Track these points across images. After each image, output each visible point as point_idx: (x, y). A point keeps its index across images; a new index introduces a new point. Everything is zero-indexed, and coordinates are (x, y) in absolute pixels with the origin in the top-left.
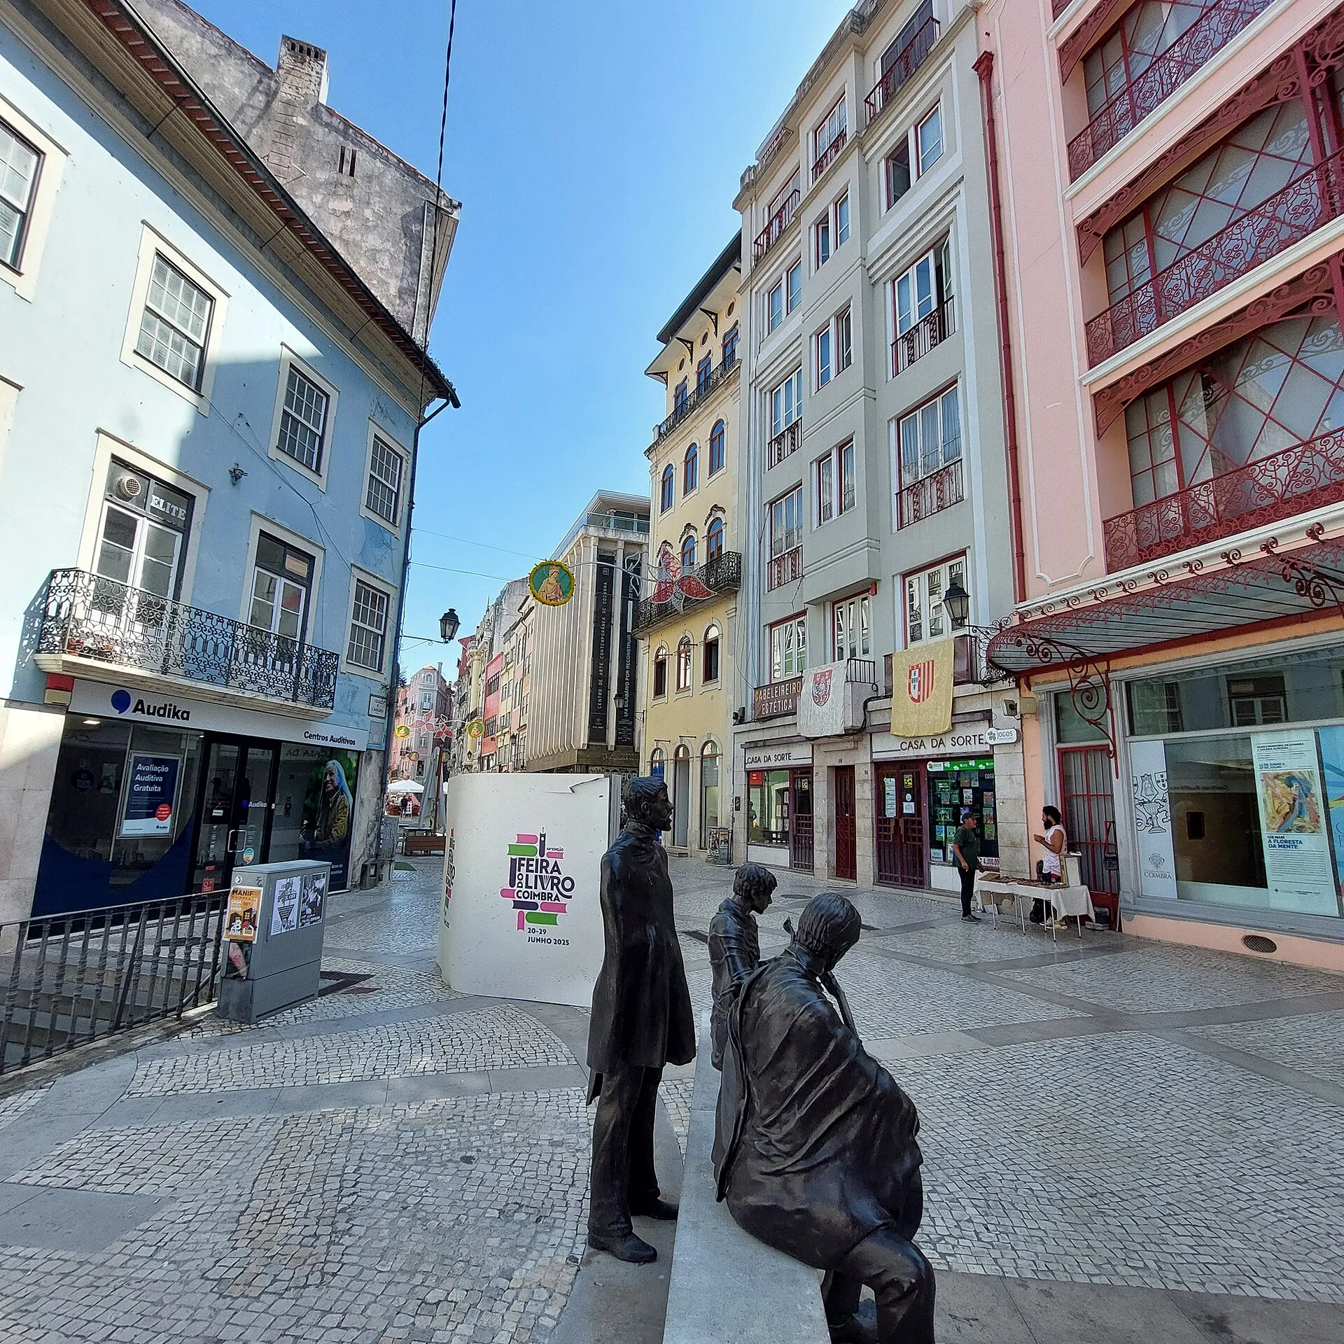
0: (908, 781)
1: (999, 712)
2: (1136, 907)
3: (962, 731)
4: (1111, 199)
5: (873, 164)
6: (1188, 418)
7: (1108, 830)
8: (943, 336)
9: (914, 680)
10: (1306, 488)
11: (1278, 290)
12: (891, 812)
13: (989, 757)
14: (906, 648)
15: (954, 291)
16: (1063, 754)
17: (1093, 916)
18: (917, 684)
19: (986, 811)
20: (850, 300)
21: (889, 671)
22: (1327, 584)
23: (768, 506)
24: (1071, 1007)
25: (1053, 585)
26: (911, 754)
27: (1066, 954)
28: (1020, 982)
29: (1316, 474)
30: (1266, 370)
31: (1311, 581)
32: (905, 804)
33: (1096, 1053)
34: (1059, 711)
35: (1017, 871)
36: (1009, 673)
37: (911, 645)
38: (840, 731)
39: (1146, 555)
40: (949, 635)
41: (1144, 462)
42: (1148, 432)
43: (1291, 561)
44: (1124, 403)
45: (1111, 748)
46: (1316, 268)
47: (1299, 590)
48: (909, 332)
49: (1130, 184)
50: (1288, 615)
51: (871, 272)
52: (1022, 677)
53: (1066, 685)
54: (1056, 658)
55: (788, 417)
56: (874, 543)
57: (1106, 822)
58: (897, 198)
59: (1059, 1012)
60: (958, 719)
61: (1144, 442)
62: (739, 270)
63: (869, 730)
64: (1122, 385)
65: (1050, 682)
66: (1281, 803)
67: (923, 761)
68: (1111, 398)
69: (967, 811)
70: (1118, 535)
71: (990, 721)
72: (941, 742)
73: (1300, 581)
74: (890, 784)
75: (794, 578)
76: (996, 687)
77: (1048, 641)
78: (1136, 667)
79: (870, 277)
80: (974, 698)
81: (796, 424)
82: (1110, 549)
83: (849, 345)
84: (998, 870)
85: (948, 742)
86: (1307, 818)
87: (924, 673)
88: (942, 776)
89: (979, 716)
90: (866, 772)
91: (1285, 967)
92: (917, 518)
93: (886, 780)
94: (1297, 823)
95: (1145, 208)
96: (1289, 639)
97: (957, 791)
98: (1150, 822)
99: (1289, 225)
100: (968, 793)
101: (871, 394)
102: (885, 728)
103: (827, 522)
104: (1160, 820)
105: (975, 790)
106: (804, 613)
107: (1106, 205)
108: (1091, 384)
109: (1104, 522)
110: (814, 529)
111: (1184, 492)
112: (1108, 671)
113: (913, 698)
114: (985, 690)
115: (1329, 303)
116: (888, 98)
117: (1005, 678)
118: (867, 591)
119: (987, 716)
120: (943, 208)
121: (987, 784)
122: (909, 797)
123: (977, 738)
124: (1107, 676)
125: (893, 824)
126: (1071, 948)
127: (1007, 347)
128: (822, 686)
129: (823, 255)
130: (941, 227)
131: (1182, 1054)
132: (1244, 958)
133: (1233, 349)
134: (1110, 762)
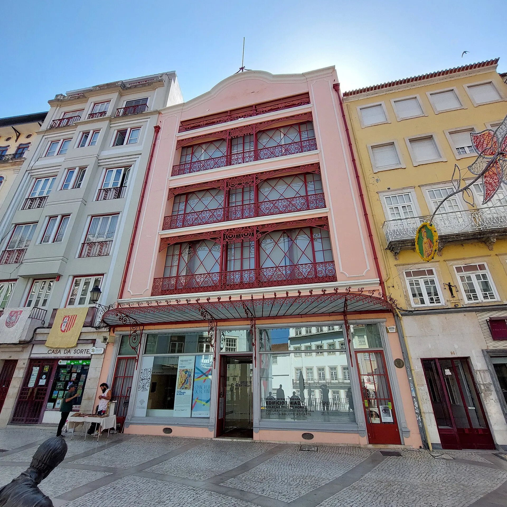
0: (46, 369)
1: (99, 341)
2: (131, 422)
3: (80, 347)
4: (180, 187)
5: (112, 130)
6: (183, 255)
7: (128, 391)
8: (118, 197)
9: (65, 322)
10: (206, 285)
11: (211, 232)
12: (31, 384)
13: (89, 359)
14: (65, 307)
15: (127, 185)
16: (119, 360)
17: (115, 428)
18: (66, 324)
19: (81, 384)
20: (87, 166)
21: (53, 316)
22: (207, 314)
23: (14, 225)
24: (105, 471)
25: (133, 295)
26: (52, 356)
27: (102, 447)
28: (83, 465)
29: (209, 282)
30: (203, 250)
31: (204, 312)
32: (41, 380)
33: (115, 490)
34: (122, 342)
35: (87, 411)
36: (108, 325)
37: (68, 307)
38: (17, 341)
39: (164, 293)
40: (87, 305)
41: (169, 264)
42: (173, 255)
43: (201, 306)
44: (169, 244)
45: (137, 358)
46: (219, 231)
47: (201, 314)
48: (107, 189)
49: (186, 186)
50: (196, 320)
51: (100, 161)
52: (112, 328)
53: (128, 333)
54: (128, 322)
55: (41, 193)
56: (65, 259)
57: (128, 387)
58: (117, 145)
59: (100, 475)
60: (81, 342)
61: (171, 257)
62: (41, 125)
63: (34, 342)
64: (170, 239)
65: (122, 331)
66: (183, 380)
67: (57, 360)
68: (165, 241)
69: (72, 383)
70: (157, 284)
71: (94, 344)
72: (69, 352)
73: (202, 312)
74: (36, 370)
75: (16, 262)
76: (101, 330)
77: (127, 316)
78: (152, 330)
79: (98, 163)
80: (90, 333)
81: (45, 197)
82: (154, 287)
83: (81, 180)
84: (78, 411)
85: (72, 351)
86: (188, 384)
87: (72, 319)
88: (64, 367)
89: (90, 341)
90: (24, 364)
91: (174, 438)
92: (88, 256)
93: (34, 368)
94: (185, 386)
95: (187, 194)
96: (195, 327)
97: (69, 374)
98: (143, 387)
99: (216, 218)
100: (74, 375)
101: (84, 202)
102: (43, 342)
103: (45, 243)
104: (147, 386)
105: (78, 374)
106: (15, 280)
107: (178, 188)
108: (161, 235)
109: (154, 279)
110: (37, 244)
111: (178, 277)
112: (143, 330)
113: (61, 330)
114: (96, 331)
115: (220, 241)
116: (125, 114)
117: (106, 327)
118: (55, 278)
119: (93, 342)
120: (132, 158)
121: (85, 370)
122: (44, 377)
123: (86, 351)
124: (142, 331)
125: (30, 391)
126: (104, 444)
127: (139, 211)
128: (14, 318)
129: (82, 144)
130: (129, 163)
131: (145, 481)
132: (163, 437)
133: (198, 242)
134: (135, 364)
